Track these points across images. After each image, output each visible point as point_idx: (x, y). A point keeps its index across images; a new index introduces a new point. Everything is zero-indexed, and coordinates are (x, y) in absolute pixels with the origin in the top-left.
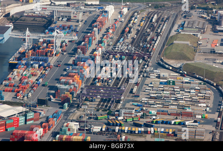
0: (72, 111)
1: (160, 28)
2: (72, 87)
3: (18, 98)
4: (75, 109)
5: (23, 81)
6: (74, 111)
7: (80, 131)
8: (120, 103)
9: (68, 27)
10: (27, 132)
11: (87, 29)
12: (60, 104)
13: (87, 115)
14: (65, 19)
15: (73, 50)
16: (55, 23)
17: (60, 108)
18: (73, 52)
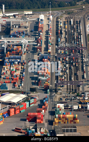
0: (53, 95)
1: (79, 29)
2: (48, 78)
3: (16, 87)
4: (55, 93)
5: (13, 74)
6: (55, 95)
7: (65, 110)
8: (80, 87)
9: (22, 33)
10: (36, 114)
11: (34, 33)
12: (43, 90)
13: (64, 97)
14: (17, 27)
15: (32, 49)
16: (12, 30)
17: (45, 93)
18: (33, 51)
